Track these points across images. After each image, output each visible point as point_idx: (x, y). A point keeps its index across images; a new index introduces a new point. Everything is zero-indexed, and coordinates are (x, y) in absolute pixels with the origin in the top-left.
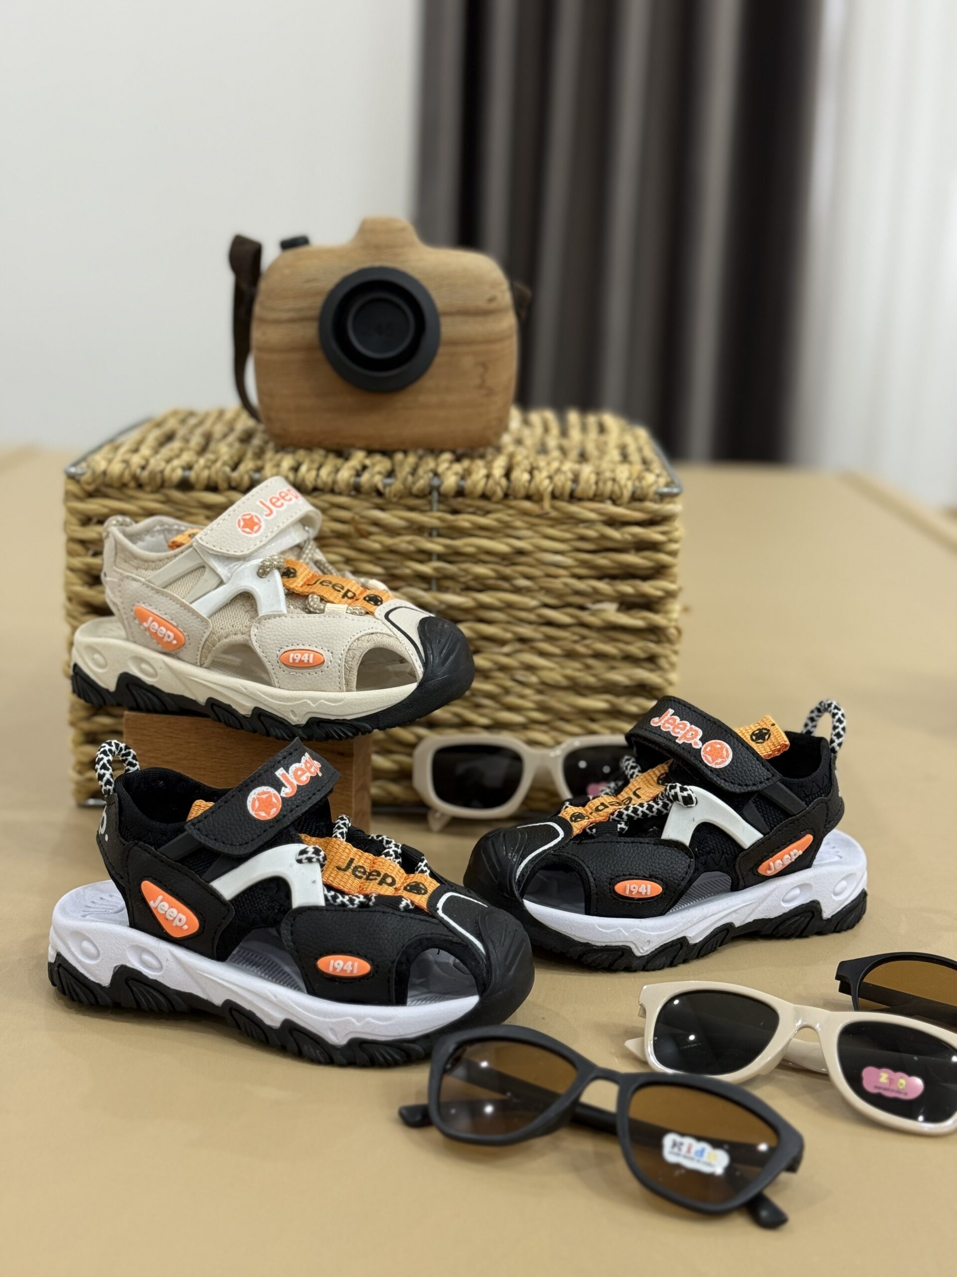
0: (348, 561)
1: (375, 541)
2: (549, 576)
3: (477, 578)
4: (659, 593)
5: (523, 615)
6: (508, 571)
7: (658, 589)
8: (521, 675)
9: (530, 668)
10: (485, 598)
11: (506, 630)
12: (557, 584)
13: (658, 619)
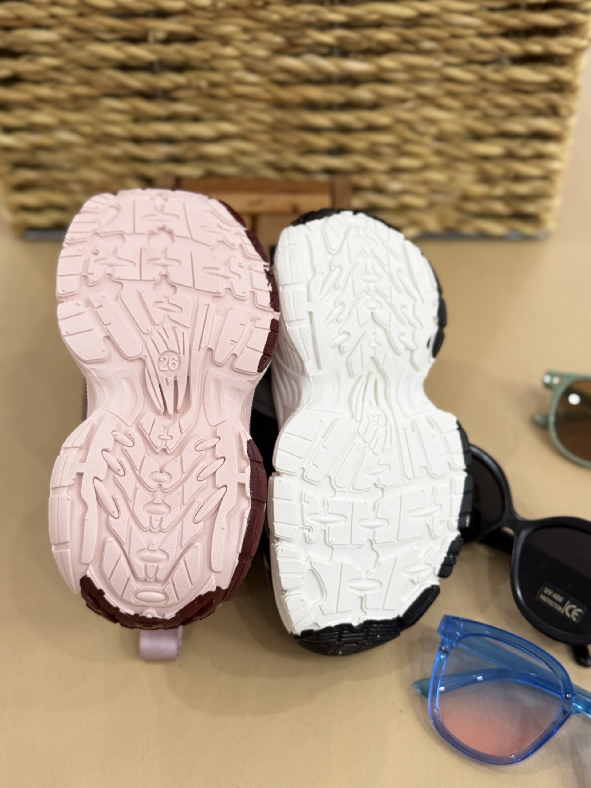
0: (246, 30)
1: (274, 12)
2: (455, 36)
3: (381, 43)
4: (568, 51)
5: (427, 75)
6: (411, 34)
7: (567, 46)
8: (422, 127)
9: (431, 121)
10: (388, 62)
11: (408, 90)
12: (462, 44)
13: (562, 73)
